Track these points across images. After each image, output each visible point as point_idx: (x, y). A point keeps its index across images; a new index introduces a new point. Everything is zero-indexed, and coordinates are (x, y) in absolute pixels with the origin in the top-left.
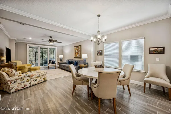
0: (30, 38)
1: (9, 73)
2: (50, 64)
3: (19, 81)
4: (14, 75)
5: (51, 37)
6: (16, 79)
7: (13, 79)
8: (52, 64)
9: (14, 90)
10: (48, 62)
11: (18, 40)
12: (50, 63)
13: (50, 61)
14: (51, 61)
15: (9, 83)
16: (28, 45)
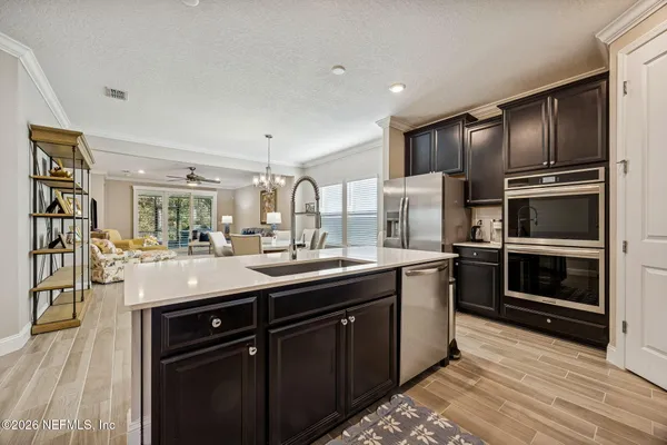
0: (141, 172)
1: (102, 246)
2: (197, 242)
3: (119, 264)
4: (110, 252)
5: (191, 169)
6: (115, 259)
7: (110, 257)
8: (201, 240)
9: (109, 279)
10: (190, 237)
11: (109, 175)
12: (195, 238)
13: (195, 232)
14: (199, 234)
15: (103, 264)
16: (135, 187)
